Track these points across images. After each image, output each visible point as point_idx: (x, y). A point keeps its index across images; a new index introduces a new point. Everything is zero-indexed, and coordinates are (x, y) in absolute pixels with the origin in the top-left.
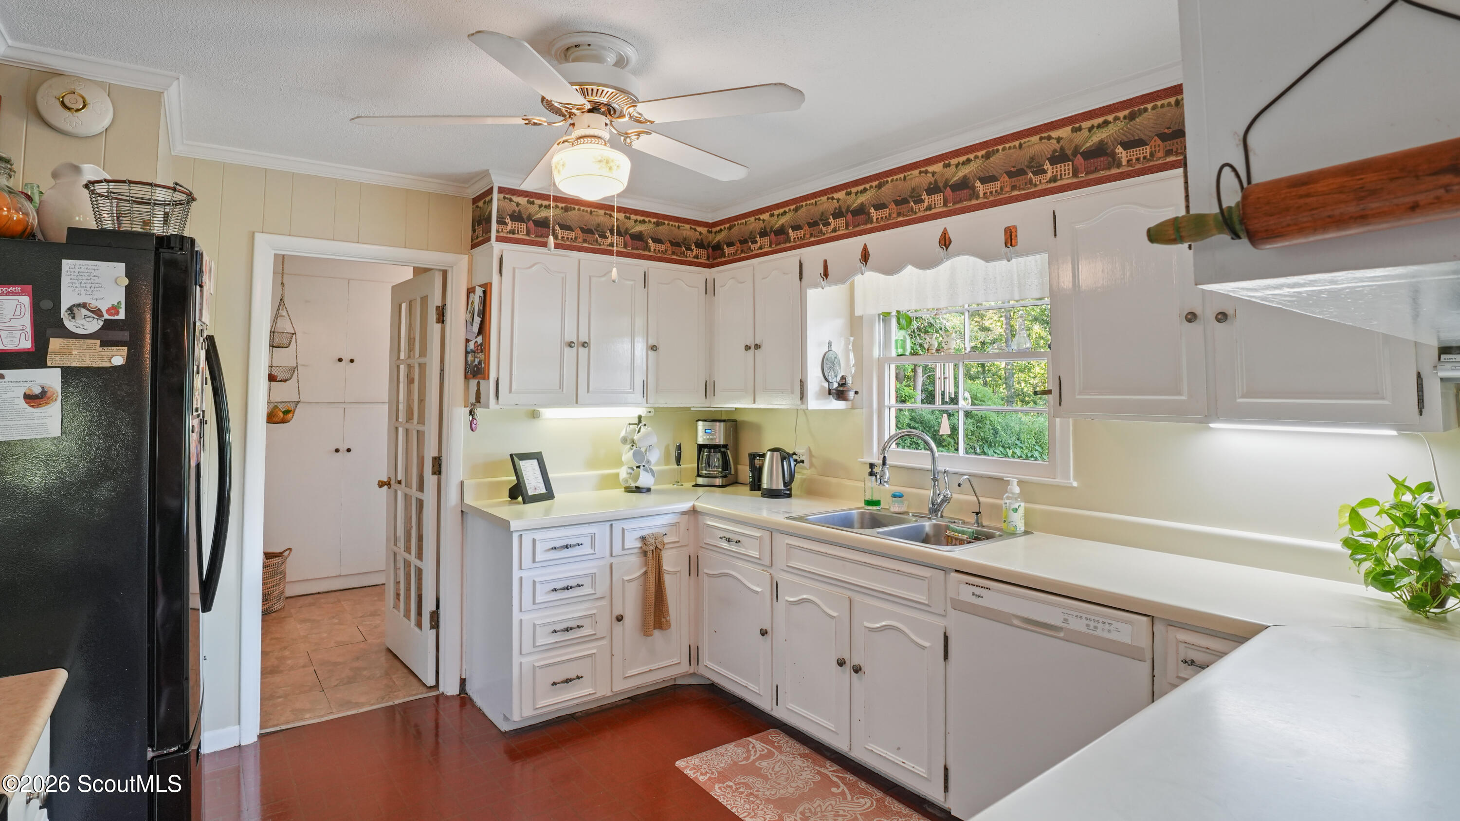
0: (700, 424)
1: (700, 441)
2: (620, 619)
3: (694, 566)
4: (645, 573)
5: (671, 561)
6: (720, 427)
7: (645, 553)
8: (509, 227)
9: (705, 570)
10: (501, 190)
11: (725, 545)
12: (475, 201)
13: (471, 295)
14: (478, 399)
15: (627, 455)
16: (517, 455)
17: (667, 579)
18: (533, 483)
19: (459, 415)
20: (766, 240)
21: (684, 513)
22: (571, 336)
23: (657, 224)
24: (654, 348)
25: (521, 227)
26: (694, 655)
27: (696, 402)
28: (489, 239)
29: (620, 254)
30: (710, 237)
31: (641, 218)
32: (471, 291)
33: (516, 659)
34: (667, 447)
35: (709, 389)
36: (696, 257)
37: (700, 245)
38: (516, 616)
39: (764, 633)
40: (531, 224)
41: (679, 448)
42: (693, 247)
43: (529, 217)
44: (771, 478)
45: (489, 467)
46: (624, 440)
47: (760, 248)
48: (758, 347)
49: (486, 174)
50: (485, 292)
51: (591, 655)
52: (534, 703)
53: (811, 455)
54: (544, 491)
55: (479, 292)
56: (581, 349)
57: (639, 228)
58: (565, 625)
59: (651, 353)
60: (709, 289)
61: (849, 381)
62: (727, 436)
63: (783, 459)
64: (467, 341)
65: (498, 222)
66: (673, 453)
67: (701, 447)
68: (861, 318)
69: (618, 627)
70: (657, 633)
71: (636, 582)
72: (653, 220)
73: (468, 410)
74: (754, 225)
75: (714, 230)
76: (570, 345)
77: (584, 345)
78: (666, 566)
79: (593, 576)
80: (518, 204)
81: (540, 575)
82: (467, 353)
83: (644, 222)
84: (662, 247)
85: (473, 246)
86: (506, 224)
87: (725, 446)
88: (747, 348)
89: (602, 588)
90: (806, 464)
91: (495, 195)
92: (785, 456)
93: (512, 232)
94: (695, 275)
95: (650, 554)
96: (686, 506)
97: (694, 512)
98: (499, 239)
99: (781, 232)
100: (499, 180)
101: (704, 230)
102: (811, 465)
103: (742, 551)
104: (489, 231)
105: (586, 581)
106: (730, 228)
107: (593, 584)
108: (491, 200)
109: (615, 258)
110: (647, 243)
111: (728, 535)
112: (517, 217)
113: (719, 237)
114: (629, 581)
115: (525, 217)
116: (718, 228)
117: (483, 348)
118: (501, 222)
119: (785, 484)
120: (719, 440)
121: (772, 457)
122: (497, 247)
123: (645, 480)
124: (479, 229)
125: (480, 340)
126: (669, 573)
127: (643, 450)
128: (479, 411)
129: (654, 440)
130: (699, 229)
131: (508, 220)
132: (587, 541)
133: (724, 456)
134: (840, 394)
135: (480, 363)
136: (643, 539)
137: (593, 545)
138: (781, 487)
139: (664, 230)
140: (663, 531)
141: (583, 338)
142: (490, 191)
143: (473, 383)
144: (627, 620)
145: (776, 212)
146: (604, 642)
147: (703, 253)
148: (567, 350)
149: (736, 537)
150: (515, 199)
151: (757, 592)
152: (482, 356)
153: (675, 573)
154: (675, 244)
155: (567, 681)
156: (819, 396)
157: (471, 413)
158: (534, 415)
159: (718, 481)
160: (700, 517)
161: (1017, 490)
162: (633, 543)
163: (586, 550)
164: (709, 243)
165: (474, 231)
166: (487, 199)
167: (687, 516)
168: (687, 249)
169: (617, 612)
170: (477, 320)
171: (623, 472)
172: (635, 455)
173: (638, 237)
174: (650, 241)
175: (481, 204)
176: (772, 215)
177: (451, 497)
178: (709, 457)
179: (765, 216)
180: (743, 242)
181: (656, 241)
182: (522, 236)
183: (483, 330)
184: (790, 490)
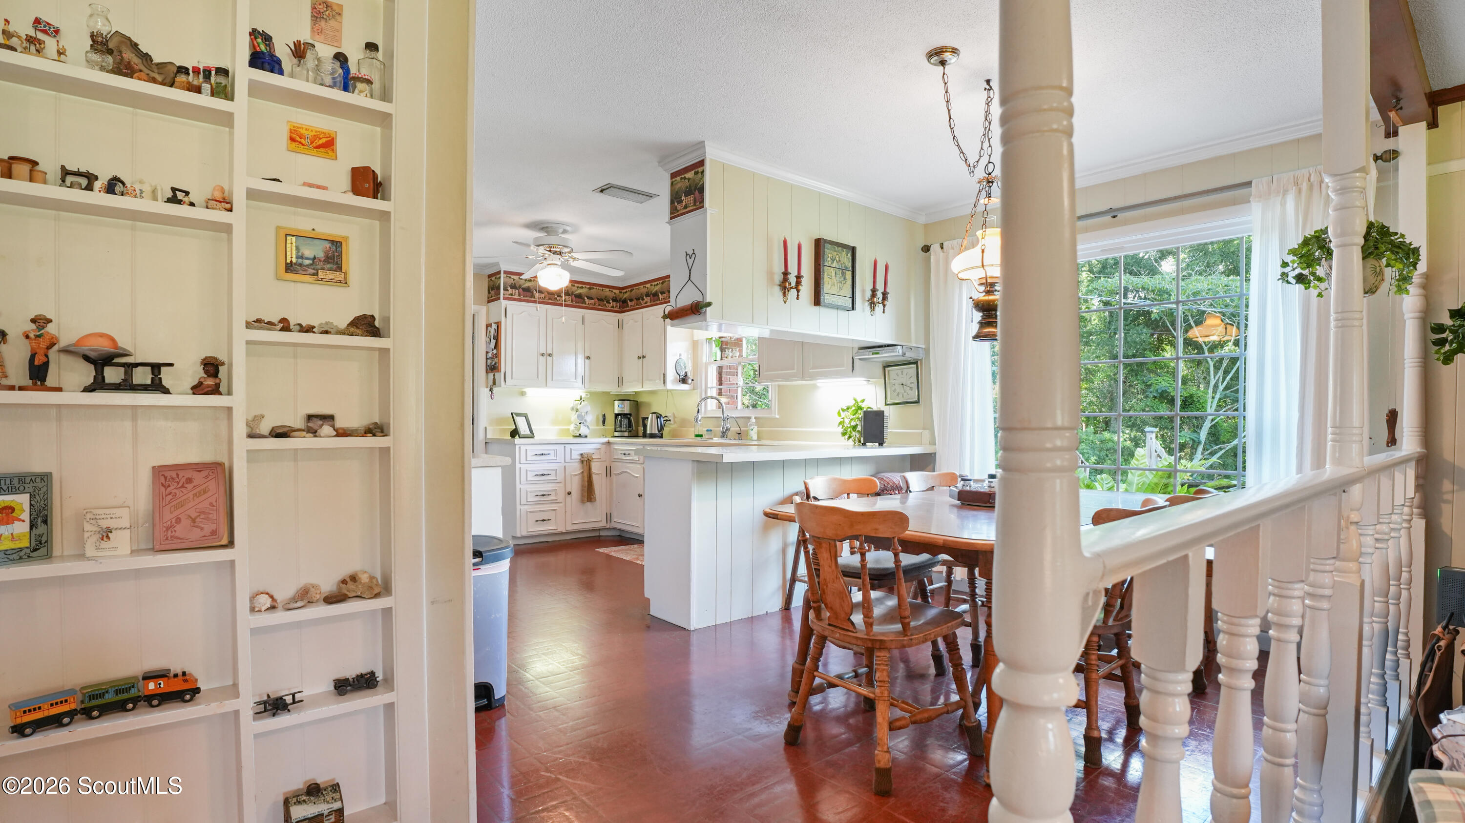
0: (616, 403)
1: (616, 412)
2: (569, 493)
3: (609, 472)
4: (583, 472)
5: (596, 468)
6: (627, 403)
7: (582, 462)
8: (510, 292)
9: (614, 472)
10: (505, 272)
11: (623, 457)
12: (490, 276)
13: (489, 328)
14: (494, 383)
15: (574, 416)
16: (515, 413)
17: (594, 477)
18: (523, 429)
19: (484, 392)
20: (649, 298)
21: (603, 444)
22: (543, 351)
23: (590, 289)
24: (588, 358)
25: (516, 292)
26: (609, 517)
27: (613, 389)
28: (499, 299)
29: (566, 306)
30: (621, 295)
31: (581, 286)
32: (488, 326)
33: (518, 507)
34: (598, 416)
35: (620, 381)
36: (613, 307)
37: (615, 300)
38: (518, 486)
39: (640, 496)
40: (521, 290)
41: (604, 416)
42: (611, 301)
43: (520, 286)
44: (652, 427)
45: (500, 421)
46: (572, 409)
47: (646, 303)
48: (644, 357)
49: (497, 264)
50: (498, 327)
51: (555, 510)
52: (527, 529)
53: (674, 417)
54: (529, 433)
55: (494, 326)
56: (548, 357)
57: (580, 291)
58: (542, 493)
59: (587, 361)
60: (620, 325)
61: (689, 374)
62: (631, 408)
63: (658, 417)
64: (487, 352)
65: (504, 290)
66: (601, 419)
67: (617, 415)
68: (697, 341)
69: (568, 498)
70: (589, 504)
71: (577, 477)
72: (587, 286)
73: (489, 389)
74: (642, 289)
75: (623, 291)
76: (543, 355)
77: (550, 355)
78: (594, 470)
79: (556, 470)
80: (514, 280)
81: (530, 467)
82: (487, 359)
83: (582, 287)
84: (593, 302)
85: (489, 302)
86: (508, 290)
87: (630, 414)
88: (639, 358)
89: (560, 477)
90: (671, 422)
91: (502, 275)
92: (659, 416)
93: (511, 294)
94: (613, 317)
95: (585, 463)
96: (605, 440)
97: (609, 443)
98: (505, 299)
99: (655, 295)
100: (504, 267)
101: (617, 291)
102: (675, 422)
103: (631, 458)
104: (499, 294)
105: (553, 473)
106: (631, 291)
107: (556, 475)
108: (500, 277)
109: (564, 308)
110: (584, 299)
111: (624, 452)
112: (513, 287)
113: (626, 296)
114: (574, 475)
115: (517, 286)
116: (625, 291)
117: (497, 356)
118: (505, 289)
119: (659, 431)
120: (627, 411)
121: (652, 416)
122: (504, 303)
123: (584, 430)
124: (492, 292)
125: (495, 352)
126: (596, 474)
127: (583, 414)
128: (495, 389)
129: (589, 409)
130: (614, 291)
131: (509, 288)
132: (552, 453)
133: (629, 420)
134: (684, 381)
135: (495, 364)
136: (581, 455)
137: (555, 455)
138: (657, 432)
139: (594, 292)
140: (592, 452)
141: (549, 352)
142: (499, 272)
143: (491, 375)
144: (574, 494)
145: (654, 284)
146: (561, 505)
147: (616, 304)
148: (541, 357)
149: (627, 452)
150: (512, 277)
151: (637, 477)
152: (496, 360)
153: (598, 474)
154: (600, 300)
155: (543, 520)
156: (674, 382)
157: (491, 390)
158: (523, 394)
159: (626, 434)
160: (612, 446)
161: (754, 420)
162: (576, 456)
163: (552, 457)
164: (620, 299)
165: (489, 293)
166: (498, 276)
167: (604, 446)
168: (608, 302)
169: (568, 490)
170: (493, 342)
171: (572, 427)
172: (578, 416)
173: (579, 296)
174: (586, 298)
175: (493, 279)
176: (651, 285)
177: (480, 436)
178: (621, 421)
179: (648, 285)
180: (638, 299)
181: (590, 298)
182: (516, 297)
183: (497, 346)
184: (662, 434)
